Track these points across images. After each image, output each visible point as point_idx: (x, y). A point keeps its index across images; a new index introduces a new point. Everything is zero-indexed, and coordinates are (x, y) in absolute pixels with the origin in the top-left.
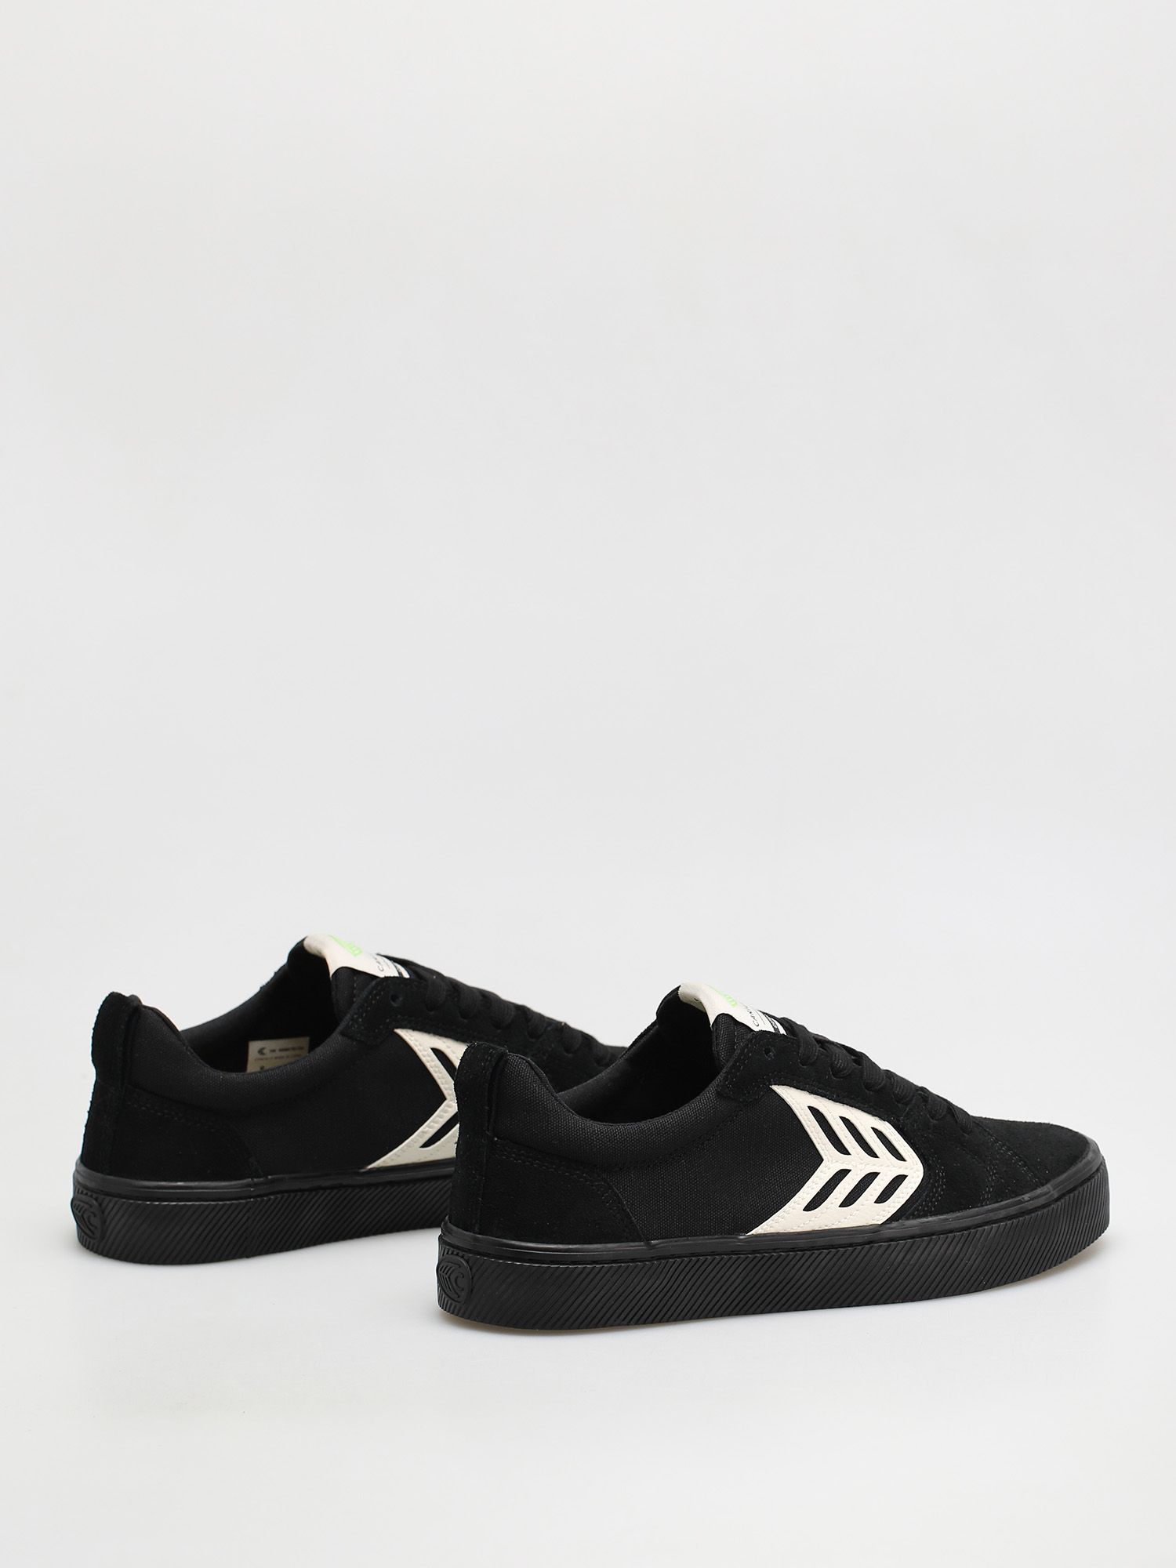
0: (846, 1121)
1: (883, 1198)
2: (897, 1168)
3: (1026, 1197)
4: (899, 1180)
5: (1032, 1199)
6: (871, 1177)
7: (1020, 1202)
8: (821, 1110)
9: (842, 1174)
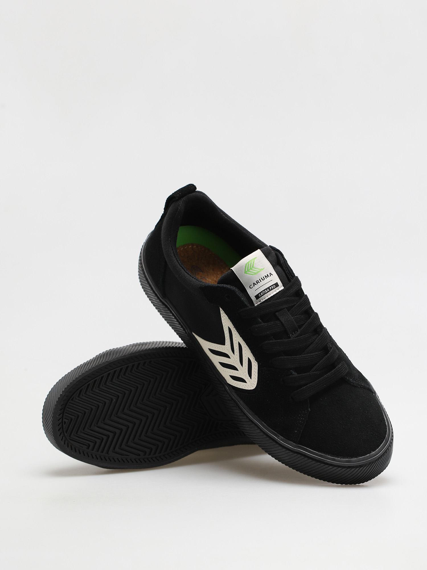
0: (240, 345)
8: (233, 333)
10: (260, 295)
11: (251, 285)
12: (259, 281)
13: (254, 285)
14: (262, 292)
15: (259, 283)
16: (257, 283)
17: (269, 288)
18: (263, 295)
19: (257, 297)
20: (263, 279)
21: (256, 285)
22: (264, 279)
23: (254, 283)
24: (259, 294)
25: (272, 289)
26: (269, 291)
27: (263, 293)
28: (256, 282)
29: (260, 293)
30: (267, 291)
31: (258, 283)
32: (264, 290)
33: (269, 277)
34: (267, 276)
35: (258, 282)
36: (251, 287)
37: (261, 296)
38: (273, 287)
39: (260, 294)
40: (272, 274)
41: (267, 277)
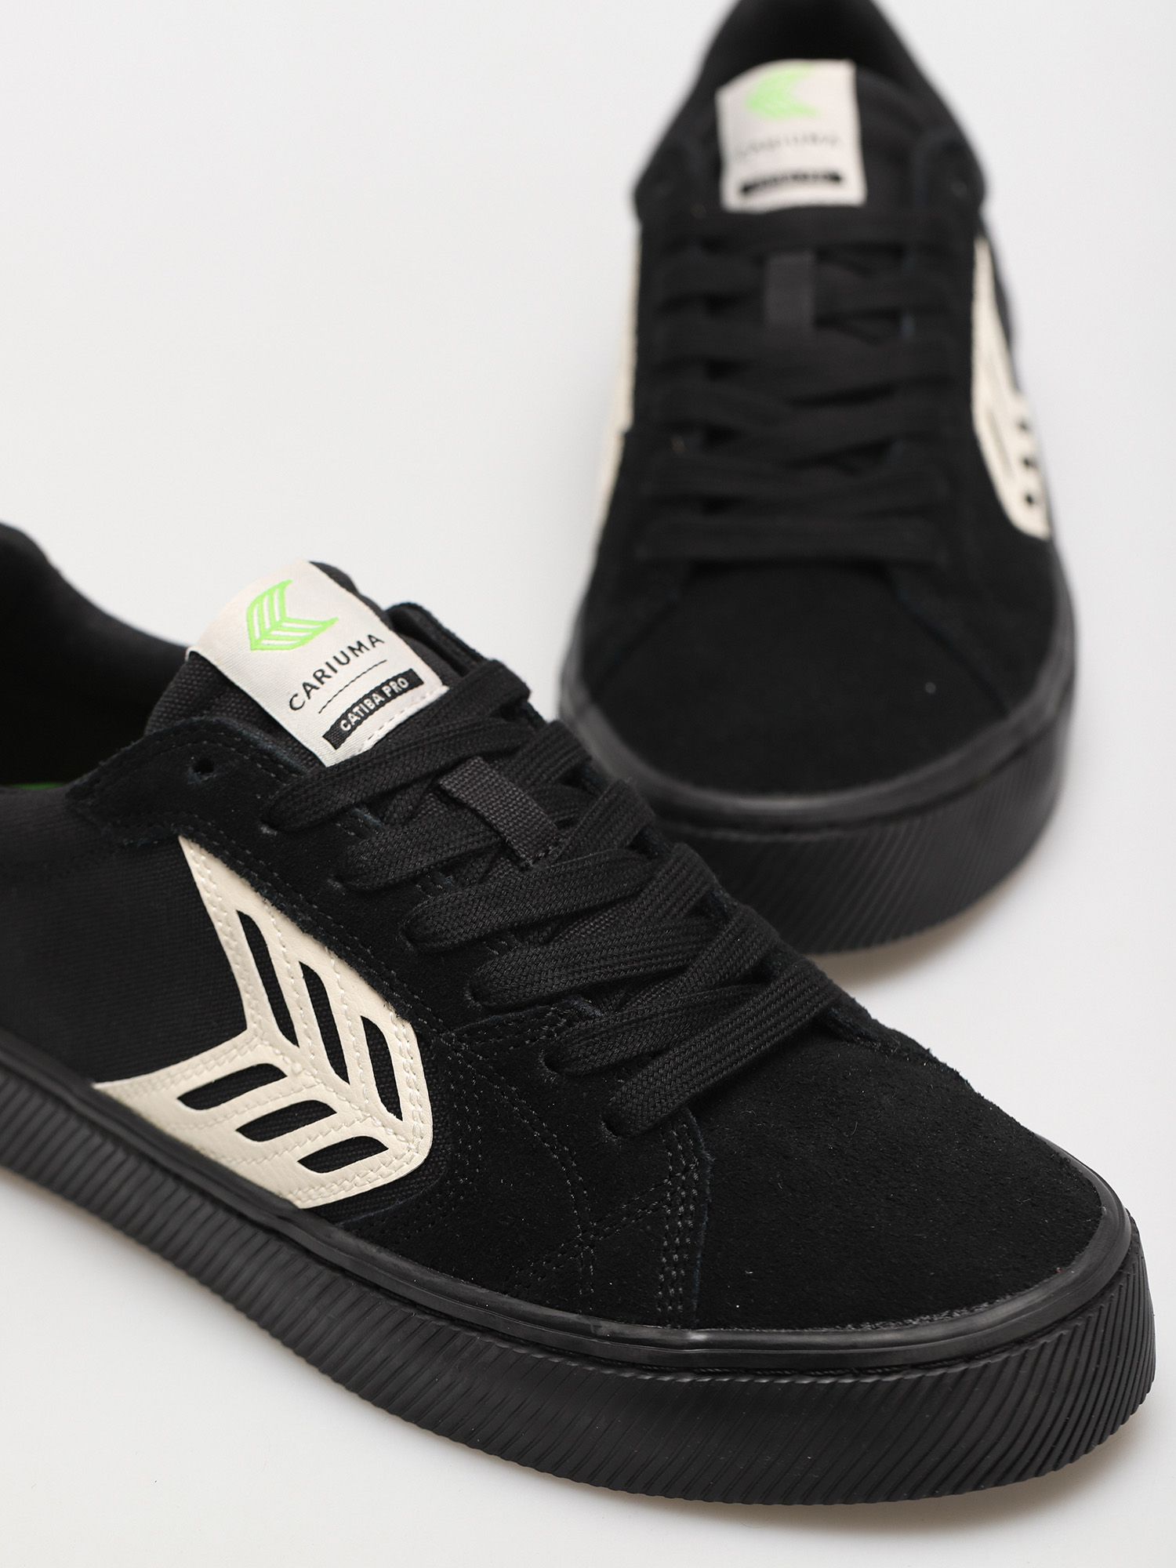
0: (312, 979)
1: (323, 1161)
2: (372, 1122)
3: (607, 1327)
4: (365, 1147)
5: (614, 1338)
6: (314, 1111)
7: (585, 1332)
8: (264, 932)
9: (266, 1074)
10: (345, 726)
11: (296, 695)
12: (328, 672)
13: (308, 693)
14: (350, 710)
15: (329, 677)
16: (319, 679)
17: (379, 690)
18: (358, 723)
19: (336, 736)
20: (344, 660)
21: (317, 688)
22: (348, 660)
23: (305, 685)
24: (338, 722)
25: (394, 695)
26: (382, 704)
27: (357, 714)
28: (314, 675)
29: (344, 716)
30: (373, 701)
31: (324, 679)
32: (361, 701)
33: (368, 649)
34: (356, 646)
35: (323, 675)
36: (296, 704)
37: (353, 728)
38: (399, 686)
39: (343, 722)
40: (377, 640)
41: (359, 649)
